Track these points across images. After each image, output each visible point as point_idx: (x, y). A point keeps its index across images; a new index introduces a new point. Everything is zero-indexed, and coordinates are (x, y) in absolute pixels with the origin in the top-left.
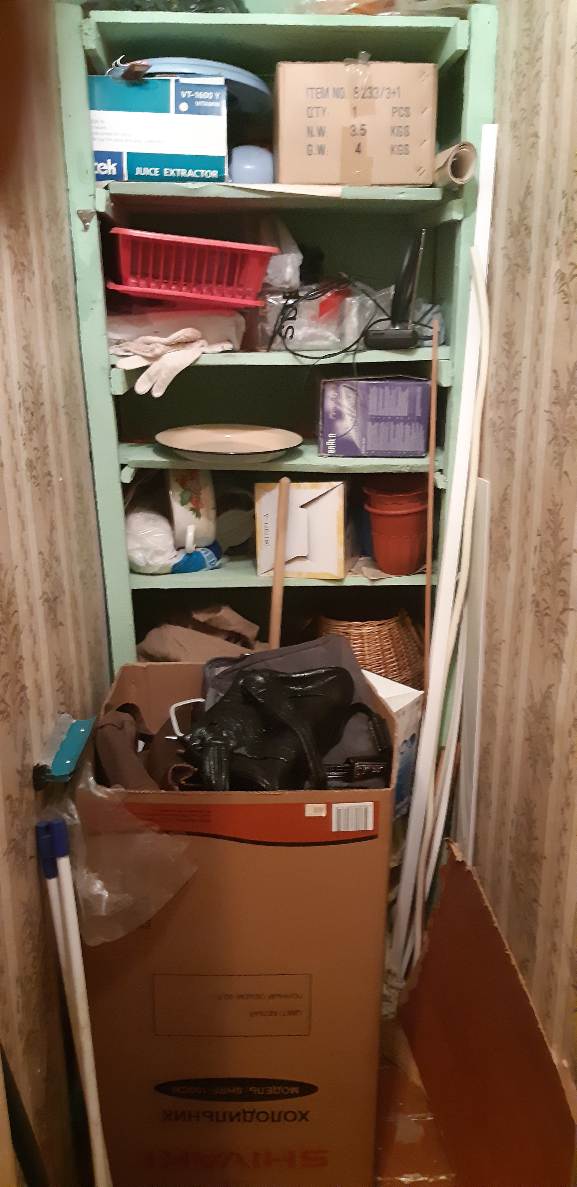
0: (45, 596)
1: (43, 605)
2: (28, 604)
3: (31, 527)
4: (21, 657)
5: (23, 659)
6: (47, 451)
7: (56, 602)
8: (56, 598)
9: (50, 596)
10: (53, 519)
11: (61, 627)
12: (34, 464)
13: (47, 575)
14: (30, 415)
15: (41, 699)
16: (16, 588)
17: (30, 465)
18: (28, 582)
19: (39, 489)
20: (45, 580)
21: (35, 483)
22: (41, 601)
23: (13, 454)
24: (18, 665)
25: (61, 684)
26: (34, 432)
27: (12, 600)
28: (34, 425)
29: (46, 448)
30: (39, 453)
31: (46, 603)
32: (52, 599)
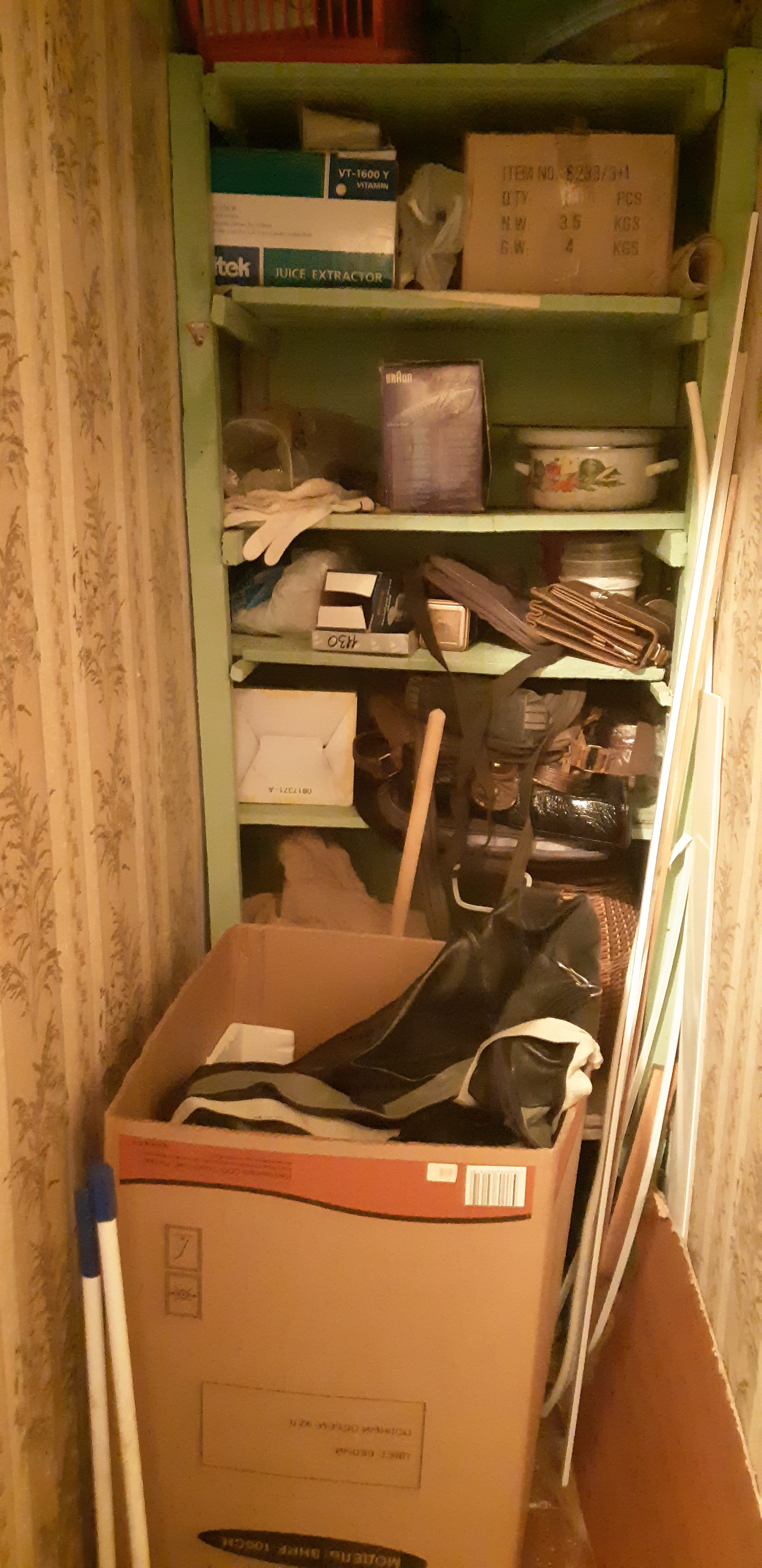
0: (100, 830)
1: (95, 842)
2: (69, 840)
3: (82, 737)
4: (52, 912)
5: (56, 915)
6: (119, 639)
7: (119, 839)
8: (118, 834)
9: (109, 828)
10: (122, 727)
11: (124, 872)
12: (94, 654)
13: (105, 801)
14: (92, 591)
15: (84, 968)
16: (50, 820)
17: (87, 655)
18: (73, 811)
19: (100, 688)
20: (102, 808)
21: (93, 680)
22: (93, 837)
23: (57, 642)
24: (46, 922)
25: (119, 948)
26: (98, 613)
27: (41, 836)
28: (97, 604)
29: (116, 634)
30: (103, 640)
31: (100, 839)
32: (112, 834)
